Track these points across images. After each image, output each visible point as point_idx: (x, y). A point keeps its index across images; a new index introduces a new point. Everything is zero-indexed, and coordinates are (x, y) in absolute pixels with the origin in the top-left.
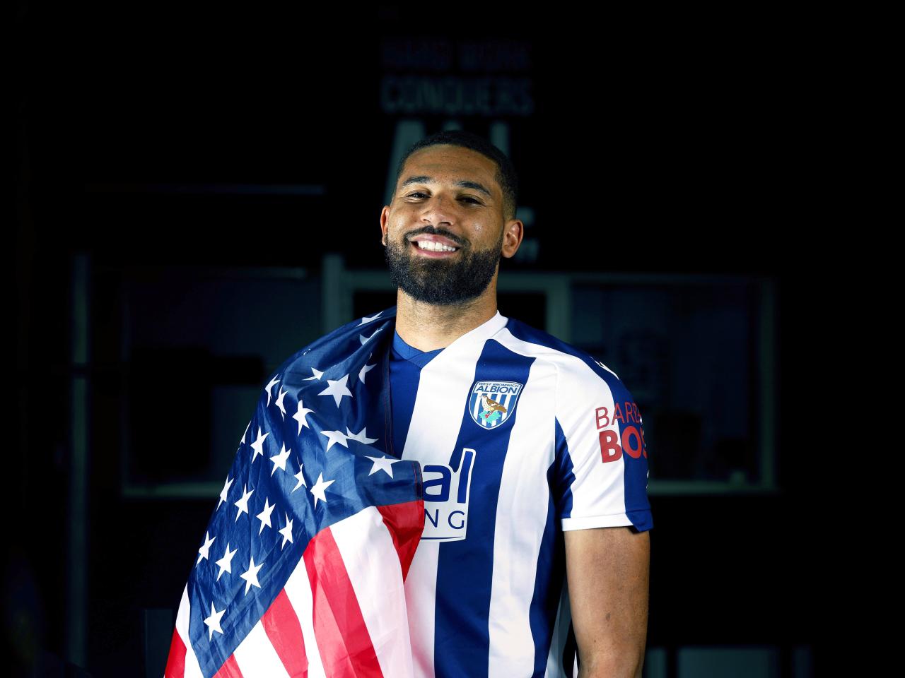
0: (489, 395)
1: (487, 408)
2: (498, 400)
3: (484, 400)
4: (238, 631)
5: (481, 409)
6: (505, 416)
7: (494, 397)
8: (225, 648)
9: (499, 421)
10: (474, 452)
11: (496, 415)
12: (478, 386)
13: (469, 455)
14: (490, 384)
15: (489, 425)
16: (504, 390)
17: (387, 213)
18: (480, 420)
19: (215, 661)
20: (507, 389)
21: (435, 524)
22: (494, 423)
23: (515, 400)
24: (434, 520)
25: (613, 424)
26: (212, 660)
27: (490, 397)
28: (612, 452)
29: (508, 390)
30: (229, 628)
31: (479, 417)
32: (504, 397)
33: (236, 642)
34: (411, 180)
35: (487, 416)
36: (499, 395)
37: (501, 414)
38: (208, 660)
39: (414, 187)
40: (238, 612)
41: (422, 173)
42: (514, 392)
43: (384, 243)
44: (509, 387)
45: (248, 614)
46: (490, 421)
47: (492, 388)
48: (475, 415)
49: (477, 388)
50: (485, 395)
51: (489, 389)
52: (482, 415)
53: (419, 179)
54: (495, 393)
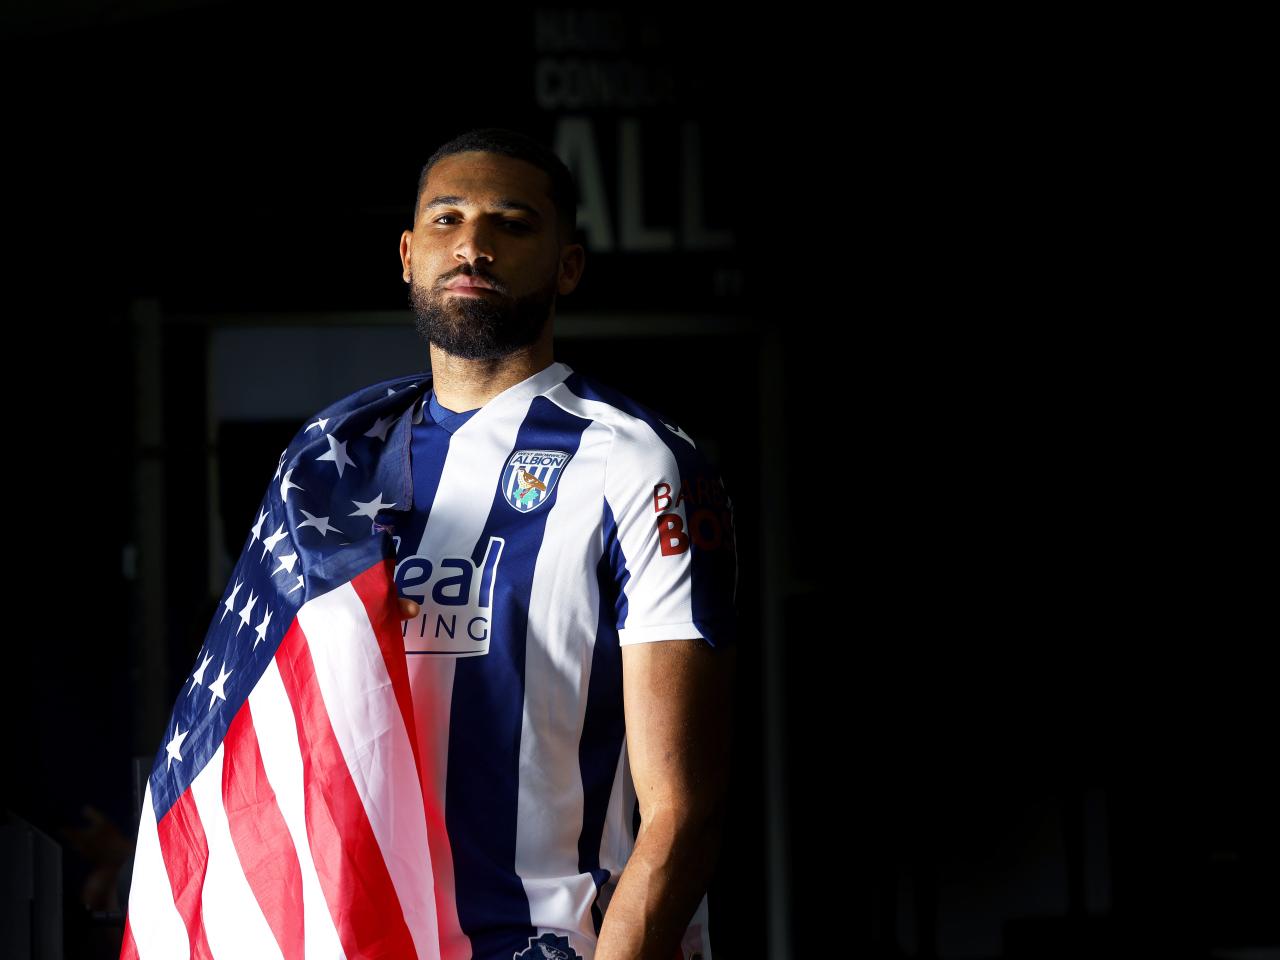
0: (528, 468)
1: (523, 484)
2: (537, 475)
3: (521, 474)
4: (198, 757)
5: (516, 485)
6: (543, 495)
7: (533, 470)
8: (182, 779)
9: (536, 501)
10: (502, 541)
11: (532, 494)
12: (517, 456)
13: (496, 545)
14: (531, 454)
15: (524, 506)
16: (546, 461)
17: (408, 241)
18: (514, 500)
19: (170, 795)
20: (549, 460)
21: (452, 635)
22: (530, 505)
23: (557, 475)
24: (450, 629)
25: (677, 506)
26: (167, 794)
27: (528, 471)
28: (674, 542)
29: (551, 462)
30: (188, 753)
31: (512, 496)
32: (545, 471)
33: (194, 772)
34: (437, 201)
35: (522, 495)
36: (540, 467)
37: (539, 492)
38: (162, 794)
39: (440, 209)
40: (200, 733)
41: (451, 192)
42: (558, 464)
43: (406, 279)
44: (553, 458)
45: (211, 735)
46: (525, 501)
47: (533, 459)
48: (509, 494)
49: (514, 459)
50: (522, 468)
51: (528, 461)
52: (516, 495)
53: (447, 200)
54: (536, 465)
